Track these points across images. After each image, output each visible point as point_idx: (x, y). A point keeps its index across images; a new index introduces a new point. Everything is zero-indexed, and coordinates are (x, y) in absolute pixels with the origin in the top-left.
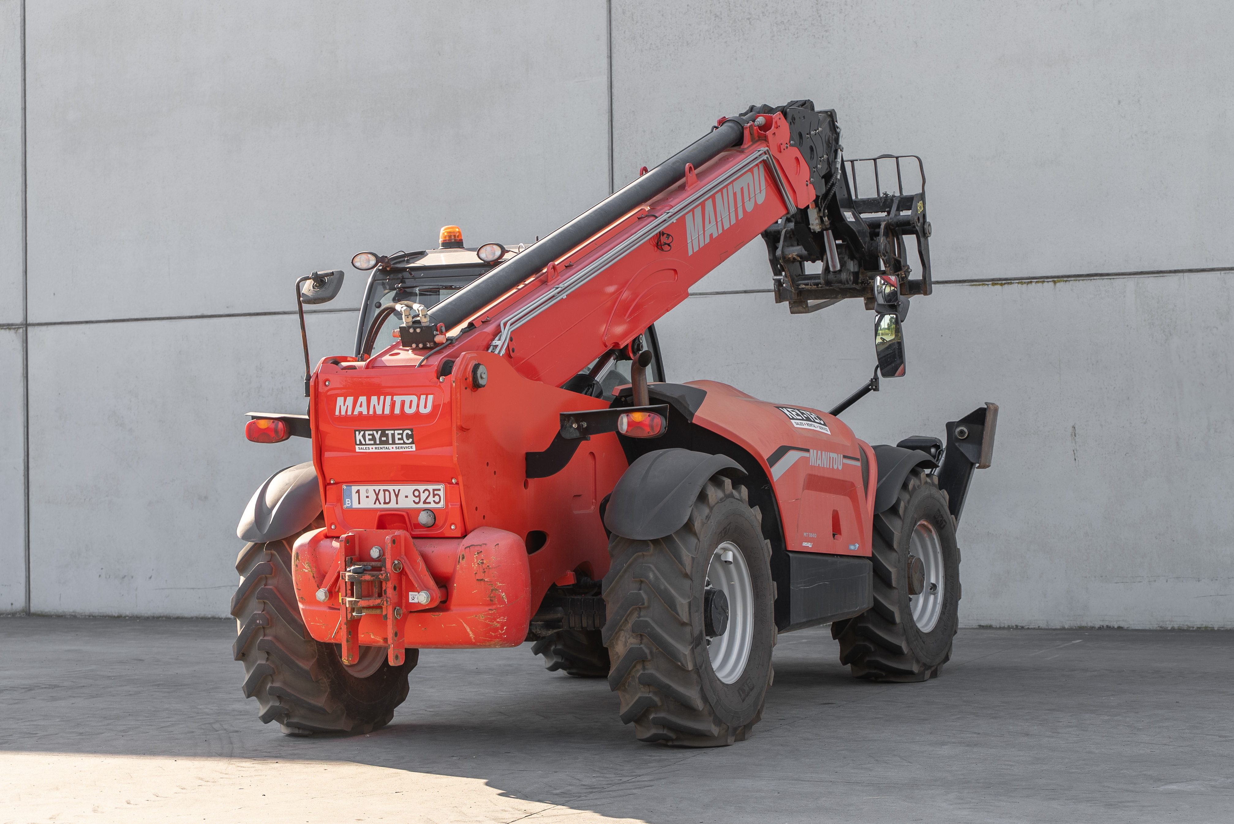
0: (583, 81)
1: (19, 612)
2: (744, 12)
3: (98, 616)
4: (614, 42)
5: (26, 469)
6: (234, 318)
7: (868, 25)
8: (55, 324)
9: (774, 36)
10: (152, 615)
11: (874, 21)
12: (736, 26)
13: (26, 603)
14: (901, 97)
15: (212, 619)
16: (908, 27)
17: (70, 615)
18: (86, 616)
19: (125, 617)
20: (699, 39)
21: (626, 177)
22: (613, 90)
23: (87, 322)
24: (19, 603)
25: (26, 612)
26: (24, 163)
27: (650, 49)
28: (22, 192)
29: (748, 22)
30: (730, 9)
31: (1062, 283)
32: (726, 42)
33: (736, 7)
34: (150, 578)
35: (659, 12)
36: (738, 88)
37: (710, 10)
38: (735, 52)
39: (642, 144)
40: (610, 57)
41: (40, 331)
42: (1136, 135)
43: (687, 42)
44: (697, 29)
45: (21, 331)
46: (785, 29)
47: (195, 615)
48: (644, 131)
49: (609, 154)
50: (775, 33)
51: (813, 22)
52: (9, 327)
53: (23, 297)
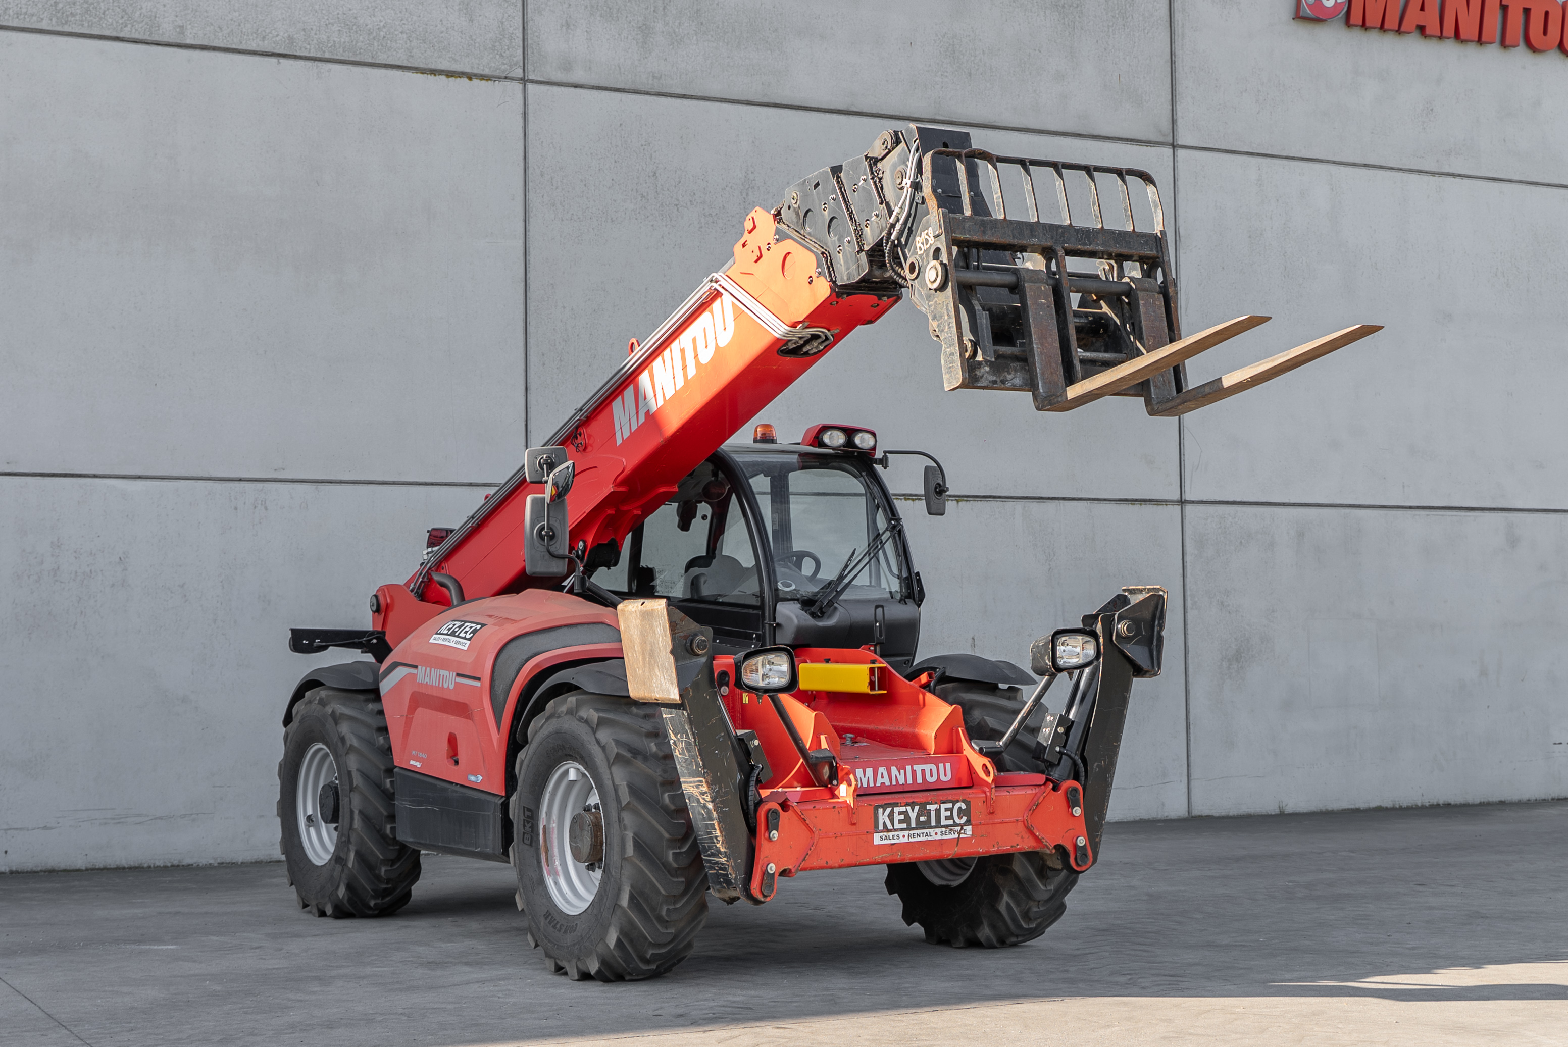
0: (494, 242)
2: (672, 197)
4: (531, 206)
9: (701, 227)
12: (663, 211)
20: (625, 218)
21: (543, 355)
22: (528, 258)
27: (571, 219)
29: (676, 209)
30: (657, 192)
31: (964, 503)
32: (653, 225)
33: (663, 190)
35: (582, 181)
36: (665, 276)
37: (637, 189)
38: (662, 237)
39: (561, 321)
43: (612, 219)
44: (623, 206)
46: (713, 222)
48: (564, 307)
50: (703, 224)
51: (741, 220)
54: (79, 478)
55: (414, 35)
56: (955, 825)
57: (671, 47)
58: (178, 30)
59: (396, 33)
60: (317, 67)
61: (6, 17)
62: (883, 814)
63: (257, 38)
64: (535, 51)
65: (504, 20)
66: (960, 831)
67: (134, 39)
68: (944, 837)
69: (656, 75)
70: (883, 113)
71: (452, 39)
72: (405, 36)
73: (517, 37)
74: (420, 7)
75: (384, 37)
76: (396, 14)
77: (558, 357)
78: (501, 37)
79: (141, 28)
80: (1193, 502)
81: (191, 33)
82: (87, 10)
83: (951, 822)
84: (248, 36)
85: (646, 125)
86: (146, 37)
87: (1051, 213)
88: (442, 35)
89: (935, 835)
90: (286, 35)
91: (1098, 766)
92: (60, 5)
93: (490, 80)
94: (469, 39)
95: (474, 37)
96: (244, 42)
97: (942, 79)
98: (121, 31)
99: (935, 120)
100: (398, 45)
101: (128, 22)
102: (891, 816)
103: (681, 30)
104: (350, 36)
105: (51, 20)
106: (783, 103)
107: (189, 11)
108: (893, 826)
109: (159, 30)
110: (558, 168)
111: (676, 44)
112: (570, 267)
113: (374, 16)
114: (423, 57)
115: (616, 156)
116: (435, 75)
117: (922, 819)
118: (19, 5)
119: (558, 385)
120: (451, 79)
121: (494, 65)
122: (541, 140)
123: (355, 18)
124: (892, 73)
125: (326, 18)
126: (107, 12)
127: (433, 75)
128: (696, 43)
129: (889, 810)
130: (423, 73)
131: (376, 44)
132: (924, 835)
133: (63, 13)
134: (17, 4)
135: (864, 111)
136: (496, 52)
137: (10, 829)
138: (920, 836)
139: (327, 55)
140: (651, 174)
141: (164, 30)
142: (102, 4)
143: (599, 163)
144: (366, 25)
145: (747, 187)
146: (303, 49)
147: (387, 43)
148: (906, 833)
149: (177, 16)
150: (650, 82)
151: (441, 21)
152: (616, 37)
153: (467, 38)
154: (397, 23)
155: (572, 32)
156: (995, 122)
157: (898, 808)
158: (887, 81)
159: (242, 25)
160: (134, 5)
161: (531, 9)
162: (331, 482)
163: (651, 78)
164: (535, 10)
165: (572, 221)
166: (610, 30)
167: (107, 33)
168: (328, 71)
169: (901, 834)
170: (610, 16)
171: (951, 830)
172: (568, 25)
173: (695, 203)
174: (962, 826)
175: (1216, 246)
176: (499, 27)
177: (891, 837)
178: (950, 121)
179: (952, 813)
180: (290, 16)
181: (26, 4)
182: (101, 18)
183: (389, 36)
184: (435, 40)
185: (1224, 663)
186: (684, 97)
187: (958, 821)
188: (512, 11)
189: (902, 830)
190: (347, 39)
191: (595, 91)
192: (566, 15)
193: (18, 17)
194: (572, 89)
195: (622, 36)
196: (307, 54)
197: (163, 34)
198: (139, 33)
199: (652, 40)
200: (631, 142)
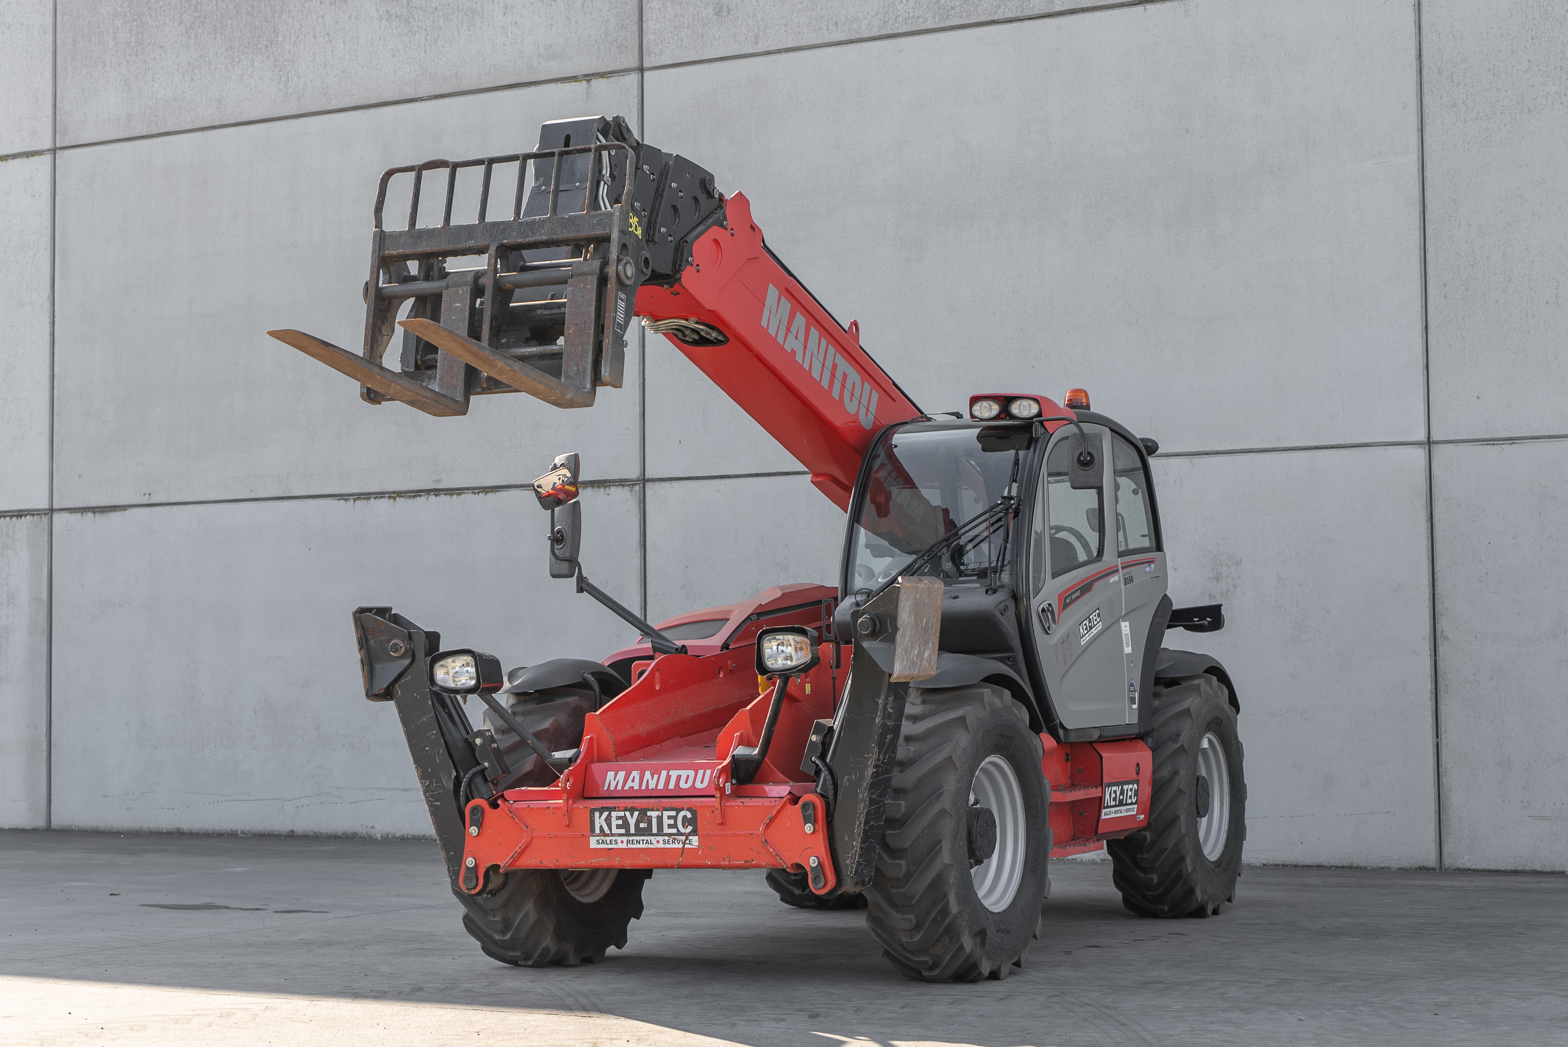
0: (1384, 162)
4: (1427, 111)
8: (680, 479)
20: (1546, 105)
21: (1445, 286)
22: (1425, 173)
23: (722, 477)
27: (1477, 118)
35: (1489, 70)
37: (1561, 67)
39: (1467, 242)
40: (1422, 131)
41: (662, 488)
43: (1529, 108)
44: (1543, 91)
45: (637, 488)
48: (1470, 226)
49: (1420, 256)
52: (622, 483)
53: (640, 446)
56: (679, 834)
61: (896, 25)
62: (600, 817)
66: (685, 841)
67: (1008, 18)
68: (667, 846)
77: (1462, 286)
79: (1014, 6)
83: (674, 831)
86: (1019, 14)
89: (657, 843)
91: (848, 780)
98: (995, 14)
101: (1002, 3)
102: (608, 820)
105: (934, 18)
108: (611, 831)
109: (1029, 4)
110: (1459, 61)
115: (1534, 31)
117: (642, 825)
118: (907, 11)
119: (1463, 319)
122: (1438, 32)
129: (606, 814)
132: (645, 842)
133: (944, 9)
138: (639, 843)
143: (1511, 45)
148: (625, 839)
157: (616, 812)
162: (1208, 454)
165: (1478, 120)
167: (983, 19)
168: (1196, 7)
169: (619, 839)
171: (675, 839)
174: (687, 835)
177: (608, 842)
179: (676, 821)
181: (913, 8)
187: (682, 830)
189: (620, 835)
197: (1034, 7)
198: (1012, 12)
200: (1553, 9)
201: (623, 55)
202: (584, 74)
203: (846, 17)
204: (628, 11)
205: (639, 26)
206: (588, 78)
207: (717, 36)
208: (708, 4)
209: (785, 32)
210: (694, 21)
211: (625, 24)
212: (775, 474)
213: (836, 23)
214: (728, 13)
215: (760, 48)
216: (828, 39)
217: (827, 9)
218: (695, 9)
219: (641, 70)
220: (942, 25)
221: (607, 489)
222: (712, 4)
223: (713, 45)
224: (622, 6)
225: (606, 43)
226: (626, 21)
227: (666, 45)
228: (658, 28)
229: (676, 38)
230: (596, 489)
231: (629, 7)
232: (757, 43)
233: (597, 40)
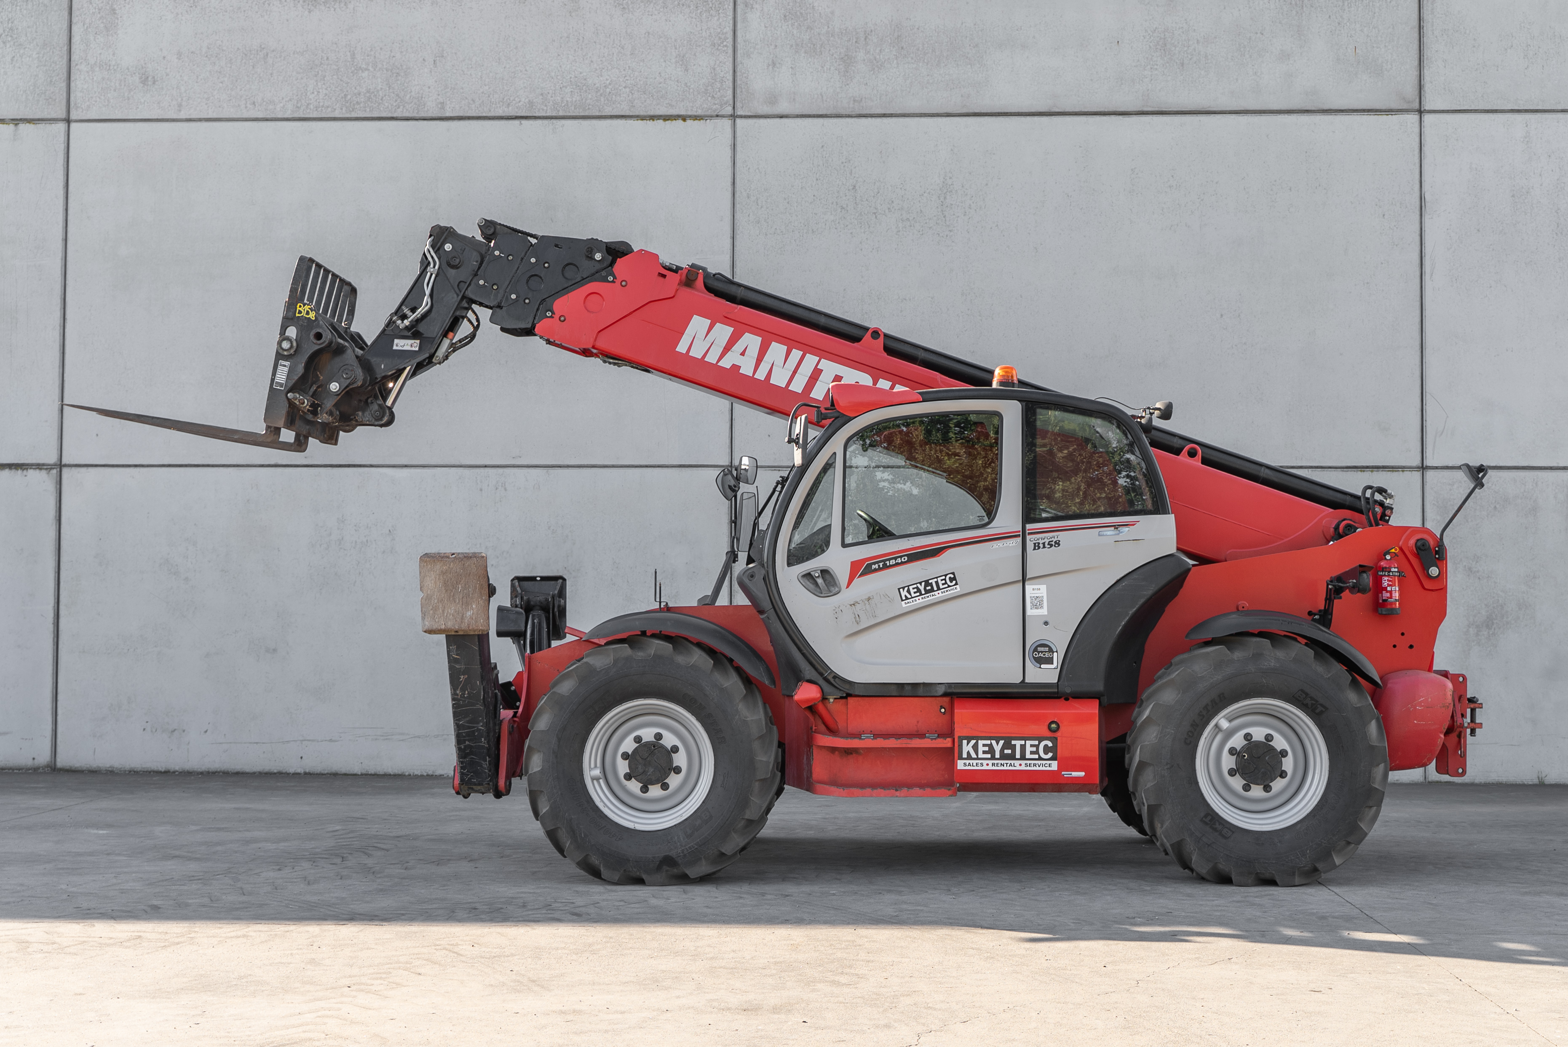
1: (42, 767)
2: (870, 207)
3: (140, 771)
4: (738, 224)
5: (56, 616)
6: (313, 468)
7: (991, 228)
8: (96, 466)
9: (899, 231)
10: (207, 770)
11: (997, 226)
12: (861, 219)
13: (52, 758)
14: (1021, 297)
15: (278, 775)
16: (1029, 233)
17: (106, 770)
18: (125, 771)
19: (174, 772)
20: (825, 228)
23: (136, 466)
24: (43, 757)
25: (51, 767)
26: (63, 297)
27: (775, 233)
28: (60, 327)
29: (874, 217)
30: (856, 203)
32: (851, 233)
33: (862, 201)
34: (206, 732)
36: (862, 277)
37: (837, 202)
38: (861, 243)
40: (733, 238)
41: (79, 472)
42: (1236, 346)
43: (813, 230)
44: (823, 218)
45: (54, 471)
46: (911, 226)
47: (258, 770)
50: (901, 228)
51: (938, 222)
52: (39, 466)
53: (58, 436)
54: (359, 468)
55: (636, 88)
57: (872, 72)
58: (439, 106)
59: (620, 88)
60: (553, 124)
61: (308, 111)
63: (503, 105)
64: (744, 90)
65: (716, 66)
67: (405, 117)
69: (857, 99)
70: (1086, 110)
71: (669, 87)
72: (628, 90)
73: (728, 80)
74: (641, 64)
75: (610, 93)
76: (620, 72)
78: (713, 81)
79: (411, 108)
80: (1436, 468)
81: (450, 108)
82: (369, 98)
84: (496, 104)
85: (846, 144)
86: (415, 115)
87: (1272, 190)
88: (661, 85)
90: (527, 100)
92: (349, 97)
93: (702, 119)
94: (684, 86)
95: (689, 84)
96: (492, 110)
97: (1152, 72)
98: (395, 112)
99: (1143, 111)
100: (622, 98)
101: (401, 104)
103: (881, 56)
104: (581, 95)
105: (342, 109)
106: (982, 112)
107: (449, 90)
109: (424, 108)
110: (763, 190)
111: (876, 69)
112: (773, 275)
113: (601, 76)
114: (643, 106)
115: (818, 175)
116: (653, 120)
118: (318, 101)
120: (667, 122)
121: (706, 106)
122: (748, 167)
123: (585, 79)
124: (1097, 72)
125: (560, 82)
126: (384, 98)
127: (651, 121)
128: (896, 66)
130: (642, 120)
131: (602, 100)
133: (351, 103)
134: (316, 100)
135: (1067, 110)
136: (708, 94)
137: (305, 740)
139: (561, 114)
140: (851, 188)
141: (429, 108)
142: (380, 92)
143: (801, 182)
144: (595, 85)
145: (945, 191)
146: (541, 111)
147: (612, 98)
149: (439, 95)
150: (851, 106)
151: (660, 73)
152: (819, 70)
153: (683, 85)
154: (621, 80)
155: (778, 70)
156: (1209, 107)
158: (1092, 80)
159: (491, 96)
160: (405, 90)
161: (740, 54)
162: (560, 467)
163: (852, 102)
164: (744, 54)
165: (775, 235)
166: (814, 64)
167: (384, 115)
168: (561, 127)
170: (814, 51)
172: (774, 64)
173: (893, 210)
175: (1469, 208)
176: (711, 73)
178: (1160, 111)
180: (530, 84)
181: (323, 99)
182: (379, 104)
183: (614, 92)
184: (654, 90)
185: (1471, 629)
186: (884, 116)
188: (723, 58)
190: (578, 98)
191: (799, 119)
192: (772, 56)
193: (317, 110)
194: (778, 120)
195: (825, 68)
196: (544, 114)
197: (428, 110)
198: (409, 112)
199: (853, 68)
200: (832, 161)
201: (50, 107)
202: (11, 118)
203: (263, 99)
204: (57, 70)
205: (67, 83)
206: (16, 122)
207: (142, 101)
208: (135, 73)
209: (206, 104)
210: (121, 86)
211: (53, 80)
212: (186, 466)
213: (254, 103)
214: (154, 83)
215: (183, 115)
216: (246, 115)
217: (245, 90)
218: (122, 75)
219: (68, 121)
220: (348, 115)
221: (25, 471)
222: (139, 74)
223: (138, 108)
224: (51, 65)
225: (35, 94)
226: (54, 79)
227: (94, 103)
228: (85, 87)
229: (102, 97)
230: (13, 471)
231: (58, 67)
232: (180, 111)
233: (26, 91)
